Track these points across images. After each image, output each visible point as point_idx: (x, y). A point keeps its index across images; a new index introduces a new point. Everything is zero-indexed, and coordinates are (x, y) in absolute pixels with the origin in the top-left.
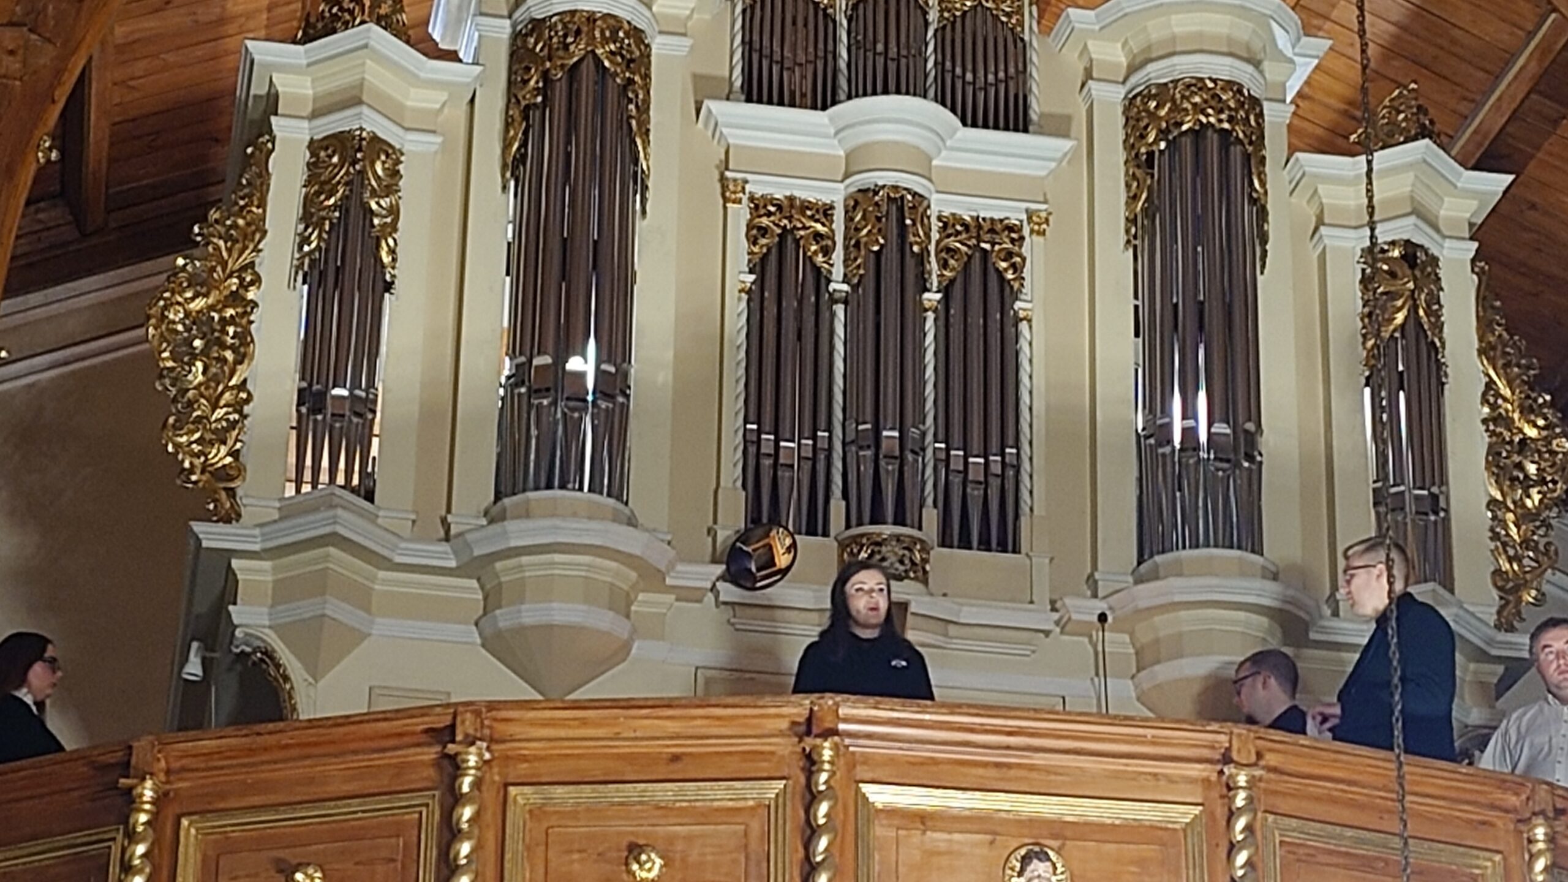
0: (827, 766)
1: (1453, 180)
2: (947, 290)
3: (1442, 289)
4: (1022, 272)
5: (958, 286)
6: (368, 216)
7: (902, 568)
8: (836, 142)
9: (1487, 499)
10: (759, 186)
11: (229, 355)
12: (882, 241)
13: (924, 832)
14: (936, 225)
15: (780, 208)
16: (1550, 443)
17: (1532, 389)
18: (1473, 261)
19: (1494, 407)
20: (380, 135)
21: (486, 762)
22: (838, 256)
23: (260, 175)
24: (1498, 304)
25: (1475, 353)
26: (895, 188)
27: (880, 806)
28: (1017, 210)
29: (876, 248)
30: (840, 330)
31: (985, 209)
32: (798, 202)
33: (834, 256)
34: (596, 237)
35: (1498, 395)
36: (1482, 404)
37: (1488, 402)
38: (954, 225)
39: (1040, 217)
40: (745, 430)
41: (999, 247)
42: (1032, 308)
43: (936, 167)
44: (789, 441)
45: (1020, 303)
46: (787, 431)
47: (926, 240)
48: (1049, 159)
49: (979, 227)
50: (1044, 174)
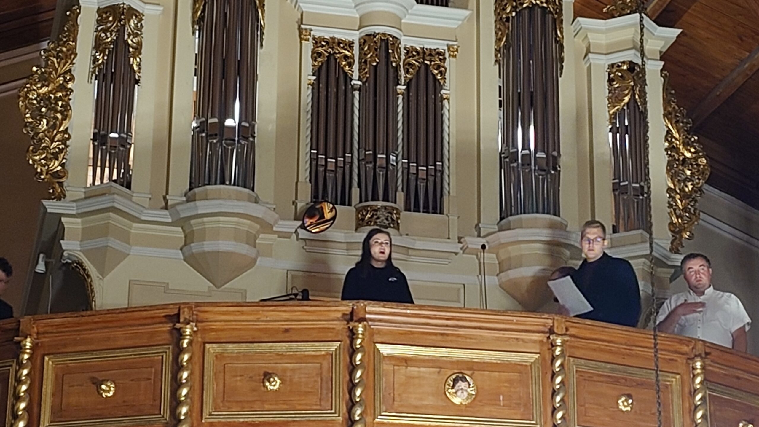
0: (360, 336)
1: (653, 31)
2: (408, 84)
3: (646, 85)
4: (445, 75)
5: (413, 83)
6: (127, 47)
7: (387, 222)
8: (355, 11)
9: (667, 187)
10: (318, 32)
11: (59, 116)
12: (377, 60)
13: (407, 367)
14: (403, 52)
15: (327, 43)
16: (697, 161)
17: (689, 134)
18: (661, 71)
19: (670, 142)
20: (132, 6)
21: (195, 332)
22: (356, 67)
23: (73, 25)
24: (673, 92)
25: (662, 116)
26: (384, 34)
27: (385, 355)
28: (443, 44)
29: (375, 64)
30: (357, 104)
31: (427, 44)
32: (336, 40)
33: (354, 67)
34: (239, 59)
35: (673, 137)
36: (665, 141)
37: (668, 140)
38: (412, 52)
39: (453, 48)
40: (311, 153)
41: (434, 63)
42: (450, 93)
43: (404, 23)
44: (332, 158)
45: (444, 91)
46: (331, 151)
47: (399, 59)
48: (459, 20)
49: (424, 53)
50: (456, 27)
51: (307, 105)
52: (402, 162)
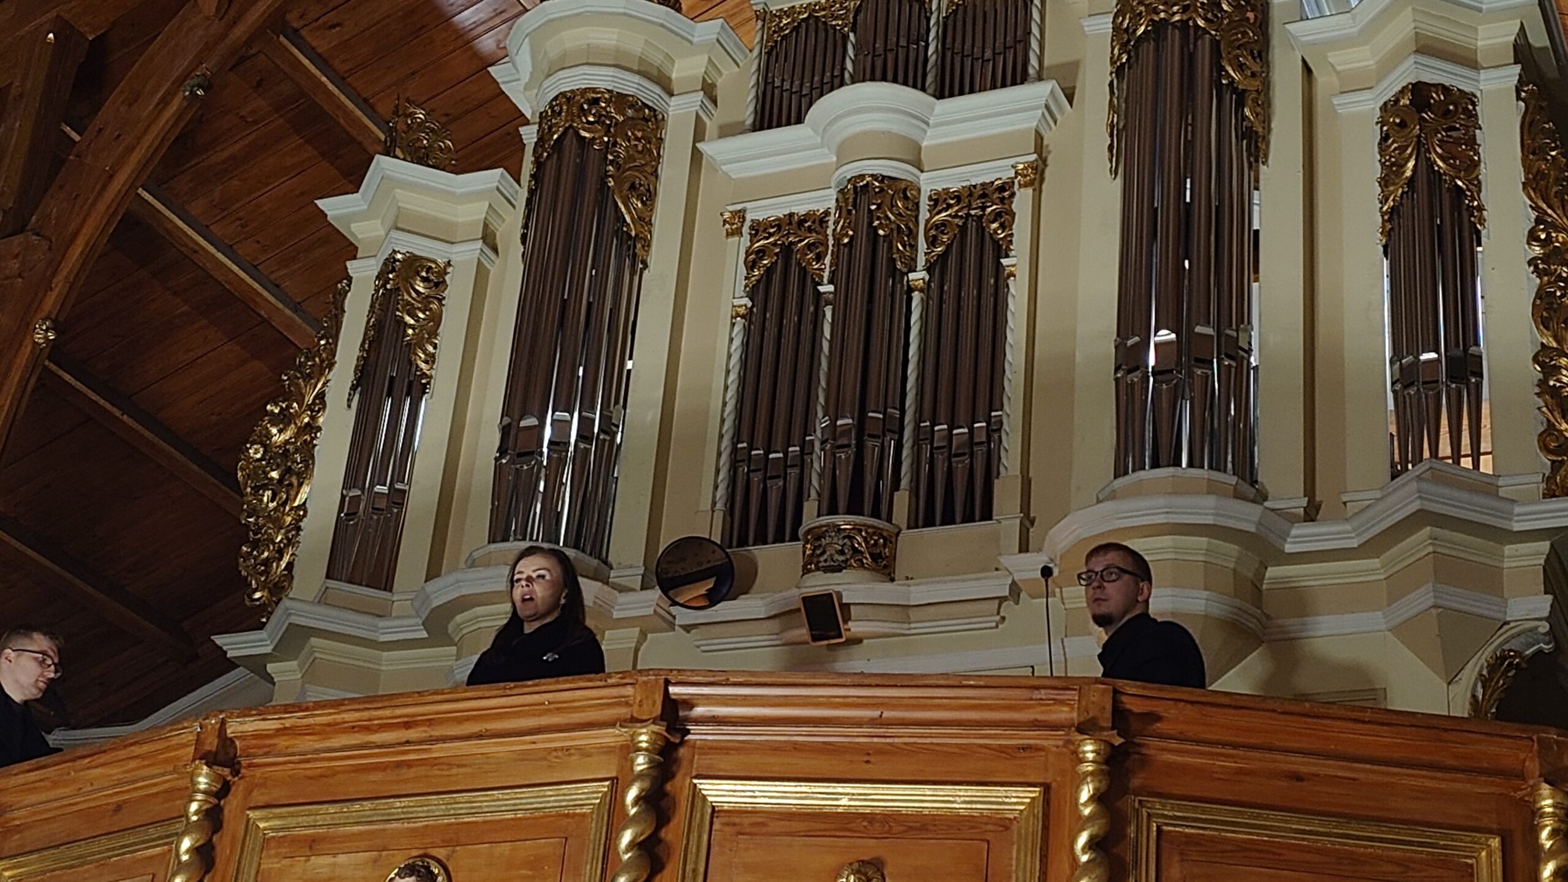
2: (936, 266)
4: (1011, 229)
5: (952, 260)
6: (402, 328)
8: (826, 151)
10: (757, 213)
11: (294, 479)
13: (309, 857)
14: (926, 205)
15: (779, 227)
18: (1517, 86)
20: (417, 253)
23: (336, 315)
25: (1520, 188)
26: (861, 177)
27: (270, 833)
28: (1006, 168)
29: (845, 241)
30: (827, 331)
31: (977, 176)
32: (796, 218)
33: (826, 261)
36: (1529, 244)
37: (1537, 239)
38: (945, 200)
39: (1025, 168)
40: (734, 450)
41: (989, 210)
42: (1016, 261)
43: (927, 147)
44: (777, 452)
45: (1005, 262)
46: (779, 439)
47: (901, 221)
48: (1036, 108)
49: (971, 195)
50: (1035, 124)
51: (729, 356)
52: (917, 428)
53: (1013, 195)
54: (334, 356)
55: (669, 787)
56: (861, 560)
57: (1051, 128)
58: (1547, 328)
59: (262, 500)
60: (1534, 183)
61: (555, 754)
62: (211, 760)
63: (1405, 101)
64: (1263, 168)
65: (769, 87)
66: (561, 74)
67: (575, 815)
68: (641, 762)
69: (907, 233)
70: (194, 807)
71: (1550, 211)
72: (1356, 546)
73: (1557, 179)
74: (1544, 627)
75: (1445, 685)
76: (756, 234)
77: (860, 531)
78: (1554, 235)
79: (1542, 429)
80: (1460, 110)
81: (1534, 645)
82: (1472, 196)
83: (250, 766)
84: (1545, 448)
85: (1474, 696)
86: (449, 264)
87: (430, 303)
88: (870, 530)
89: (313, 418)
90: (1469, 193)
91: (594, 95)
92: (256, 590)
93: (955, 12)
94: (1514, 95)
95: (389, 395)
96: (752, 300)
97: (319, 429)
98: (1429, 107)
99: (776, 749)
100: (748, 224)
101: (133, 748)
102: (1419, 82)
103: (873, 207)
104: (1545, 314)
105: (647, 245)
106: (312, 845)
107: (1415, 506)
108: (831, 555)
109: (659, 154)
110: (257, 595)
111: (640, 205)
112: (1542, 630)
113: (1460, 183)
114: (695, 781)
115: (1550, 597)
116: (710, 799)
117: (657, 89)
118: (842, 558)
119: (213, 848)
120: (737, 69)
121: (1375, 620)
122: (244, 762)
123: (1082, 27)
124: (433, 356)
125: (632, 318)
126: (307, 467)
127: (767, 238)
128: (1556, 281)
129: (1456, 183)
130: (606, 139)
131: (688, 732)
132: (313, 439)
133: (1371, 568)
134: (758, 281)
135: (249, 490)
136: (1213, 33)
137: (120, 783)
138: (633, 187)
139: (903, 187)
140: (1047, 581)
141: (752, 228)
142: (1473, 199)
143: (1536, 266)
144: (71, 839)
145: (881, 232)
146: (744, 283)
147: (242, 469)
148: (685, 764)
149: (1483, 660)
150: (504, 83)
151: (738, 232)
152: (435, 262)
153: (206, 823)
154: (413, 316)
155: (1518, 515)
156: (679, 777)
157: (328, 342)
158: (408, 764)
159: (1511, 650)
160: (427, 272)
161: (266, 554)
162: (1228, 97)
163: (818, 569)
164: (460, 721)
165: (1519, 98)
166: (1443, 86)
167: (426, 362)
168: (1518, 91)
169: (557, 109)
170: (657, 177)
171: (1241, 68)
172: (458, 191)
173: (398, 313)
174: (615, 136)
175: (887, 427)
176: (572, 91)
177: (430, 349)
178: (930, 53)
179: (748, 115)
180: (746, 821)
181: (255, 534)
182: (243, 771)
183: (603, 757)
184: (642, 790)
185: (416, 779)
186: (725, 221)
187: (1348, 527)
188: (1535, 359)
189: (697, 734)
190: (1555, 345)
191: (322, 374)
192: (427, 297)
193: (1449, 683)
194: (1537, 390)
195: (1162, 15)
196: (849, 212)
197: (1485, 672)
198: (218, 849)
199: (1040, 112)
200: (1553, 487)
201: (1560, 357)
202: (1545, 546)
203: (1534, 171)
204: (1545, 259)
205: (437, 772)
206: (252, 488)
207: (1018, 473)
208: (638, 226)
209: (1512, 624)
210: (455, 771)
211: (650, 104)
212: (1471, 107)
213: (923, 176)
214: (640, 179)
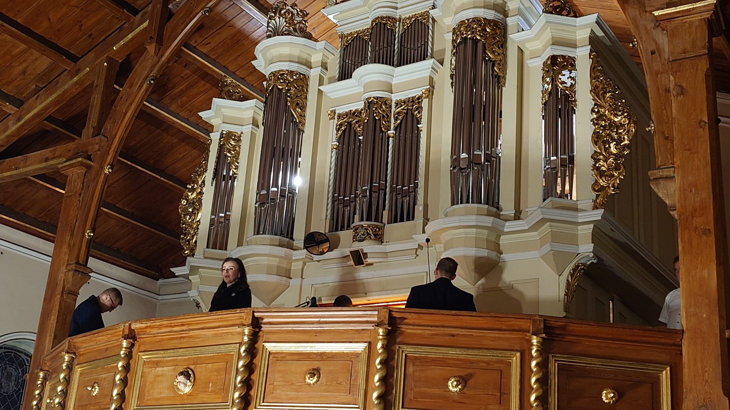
2: (396, 129)
4: (421, 113)
5: (403, 125)
6: (227, 158)
8: (361, 87)
10: (341, 110)
12: (367, 118)
13: (156, 368)
14: (394, 105)
15: (347, 115)
20: (230, 130)
26: (370, 98)
28: (420, 91)
29: (366, 121)
31: (410, 94)
32: (352, 112)
37: (594, 111)
38: (400, 103)
39: (425, 91)
40: (333, 196)
41: (414, 107)
42: (423, 126)
43: (394, 84)
44: (347, 197)
45: (419, 126)
46: (348, 194)
47: (384, 113)
48: (428, 69)
49: (409, 101)
50: (429, 74)
51: (331, 163)
52: (391, 187)
53: (422, 100)
54: (207, 167)
55: (256, 346)
56: (370, 237)
57: (436, 75)
58: (596, 145)
59: (186, 219)
60: (594, 90)
61: (224, 334)
62: (126, 337)
63: (549, 62)
64: (504, 88)
65: (344, 62)
66: (271, 65)
67: (230, 354)
68: (246, 339)
69: (386, 117)
70: (122, 352)
71: (599, 101)
72: (527, 228)
73: (602, 88)
74: (591, 255)
75: (558, 277)
76: (339, 118)
77: (370, 227)
78: (600, 109)
79: (593, 183)
80: (569, 64)
81: (590, 261)
82: (572, 96)
83: (140, 338)
84: (594, 190)
85: (568, 280)
86: (242, 133)
87: (236, 148)
88: (374, 226)
89: (201, 189)
90: (571, 96)
91: (282, 72)
92: (185, 251)
93: (405, 32)
94: (589, 56)
95: (223, 180)
96: (338, 142)
97: (203, 193)
98: (557, 64)
99: (289, 332)
100: (337, 114)
101: (108, 331)
102: (553, 55)
103: (374, 109)
104: (596, 140)
105: (303, 125)
106: (157, 364)
107: (541, 217)
108: (360, 236)
109: (307, 90)
110: (186, 252)
111: (300, 110)
112: (591, 256)
113: (567, 92)
114: (263, 344)
115: (593, 245)
116: (268, 349)
117: (305, 67)
118: (364, 237)
119: (130, 365)
120: (333, 56)
121: (535, 254)
122: (138, 337)
123: (444, 37)
124: (237, 166)
125: (299, 151)
126: (200, 207)
127: (343, 120)
128: (600, 127)
129: (566, 93)
130: (287, 88)
131: (262, 327)
132: (201, 197)
133: (534, 235)
134: (340, 135)
135: (183, 215)
136: (483, 40)
137: (107, 342)
138: (297, 104)
139: (385, 100)
140: (428, 244)
141: (338, 116)
142: (572, 97)
143: (593, 122)
144: (95, 359)
145: (377, 118)
146: (336, 136)
147: (181, 208)
148: (261, 338)
149: (571, 267)
150: (257, 67)
151: (333, 118)
152: (237, 133)
153: (126, 358)
154: (229, 152)
155: (580, 216)
156: (259, 342)
157: (205, 163)
158: (183, 337)
159: (580, 263)
160: (234, 137)
161: (188, 238)
162: (489, 63)
163: (356, 241)
164: (197, 324)
165: (590, 58)
166: (562, 55)
167: (235, 169)
168: (590, 55)
169: (271, 78)
170: (307, 99)
171: (493, 52)
172: (243, 107)
173: (225, 153)
174: (290, 87)
175: (380, 188)
176: (275, 71)
177: (237, 164)
178: (395, 48)
179: (337, 74)
180: (280, 356)
181: (185, 231)
182: (138, 340)
183: (238, 336)
184: (246, 348)
185: (186, 342)
186: (329, 114)
187: (524, 222)
188: (592, 157)
189: (264, 328)
190: (599, 151)
191: (203, 174)
192: (235, 146)
193: (560, 276)
194: (592, 168)
195: (465, 35)
196: (367, 110)
197: (572, 271)
198: (131, 365)
199: (430, 70)
200: (596, 204)
201: (600, 155)
202: (592, 226)
203: (594, 86)
204: (597, 118)
205: (191, 340)
206: (184, 215)
207: (423, 203)
208: (299, 118)
209: (581, 254)
210: (196, 340)
211: (303, 73)
212: (573, 62)
213: (393, 95)
214: (300, 102)
